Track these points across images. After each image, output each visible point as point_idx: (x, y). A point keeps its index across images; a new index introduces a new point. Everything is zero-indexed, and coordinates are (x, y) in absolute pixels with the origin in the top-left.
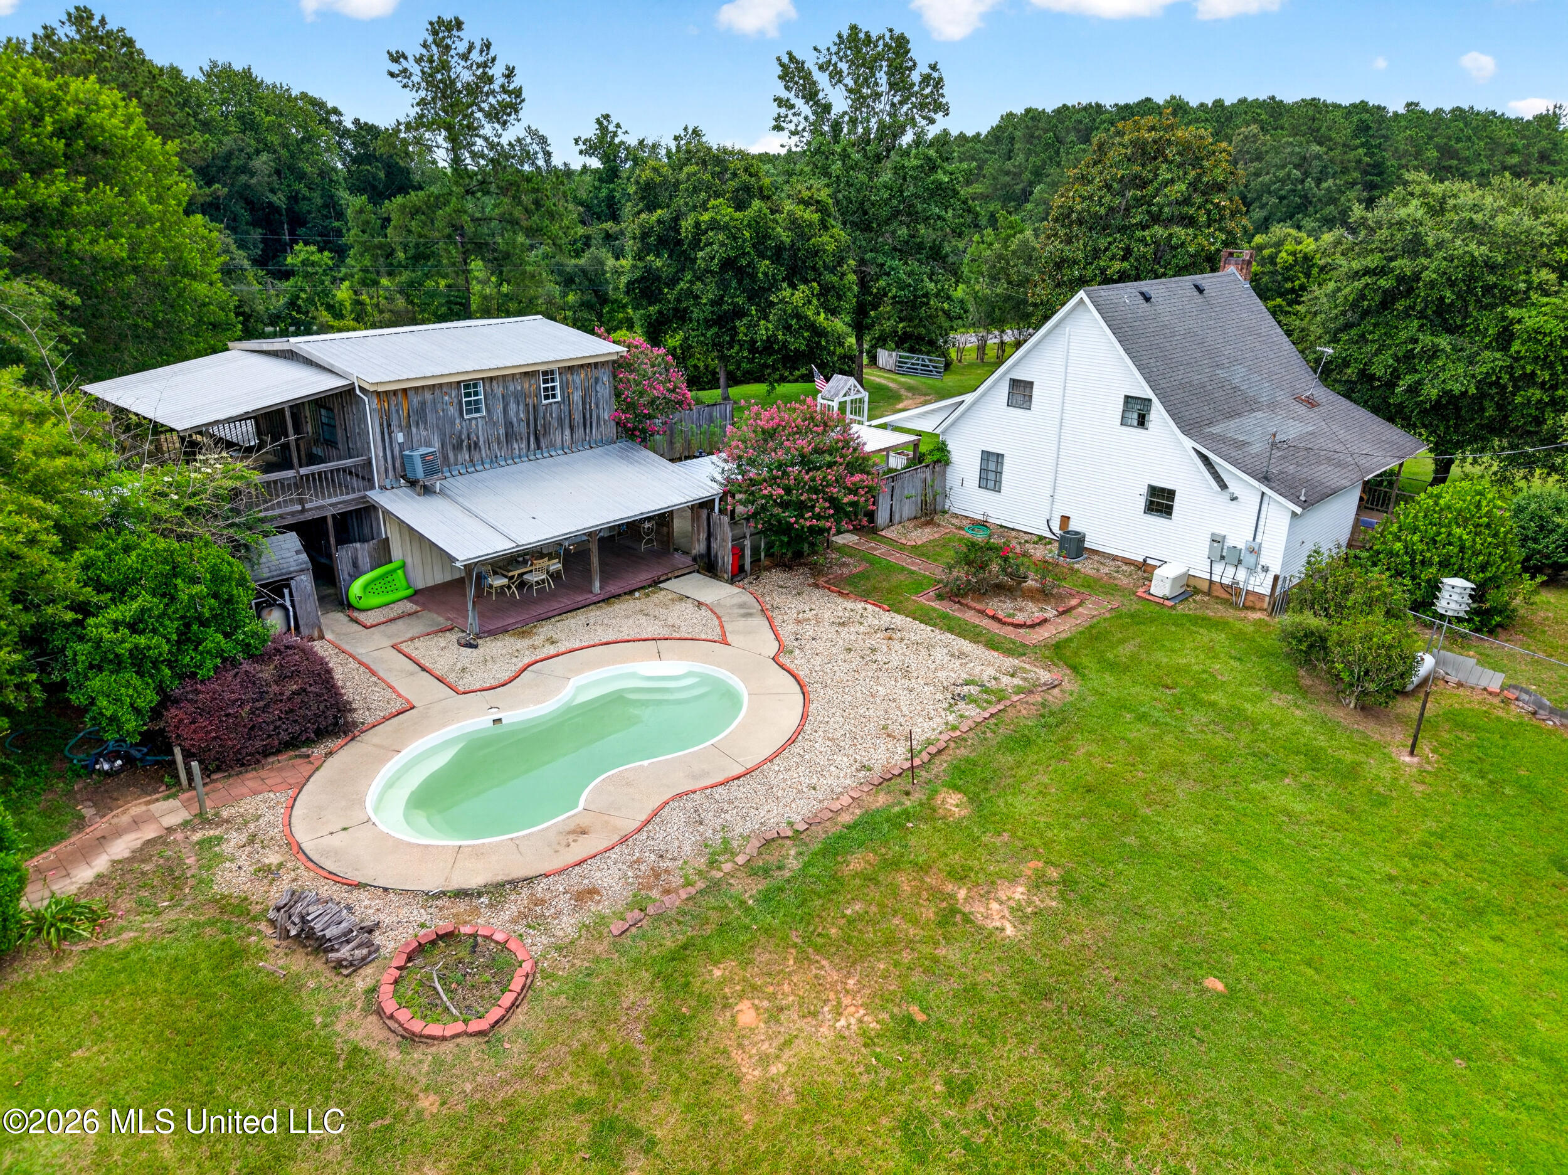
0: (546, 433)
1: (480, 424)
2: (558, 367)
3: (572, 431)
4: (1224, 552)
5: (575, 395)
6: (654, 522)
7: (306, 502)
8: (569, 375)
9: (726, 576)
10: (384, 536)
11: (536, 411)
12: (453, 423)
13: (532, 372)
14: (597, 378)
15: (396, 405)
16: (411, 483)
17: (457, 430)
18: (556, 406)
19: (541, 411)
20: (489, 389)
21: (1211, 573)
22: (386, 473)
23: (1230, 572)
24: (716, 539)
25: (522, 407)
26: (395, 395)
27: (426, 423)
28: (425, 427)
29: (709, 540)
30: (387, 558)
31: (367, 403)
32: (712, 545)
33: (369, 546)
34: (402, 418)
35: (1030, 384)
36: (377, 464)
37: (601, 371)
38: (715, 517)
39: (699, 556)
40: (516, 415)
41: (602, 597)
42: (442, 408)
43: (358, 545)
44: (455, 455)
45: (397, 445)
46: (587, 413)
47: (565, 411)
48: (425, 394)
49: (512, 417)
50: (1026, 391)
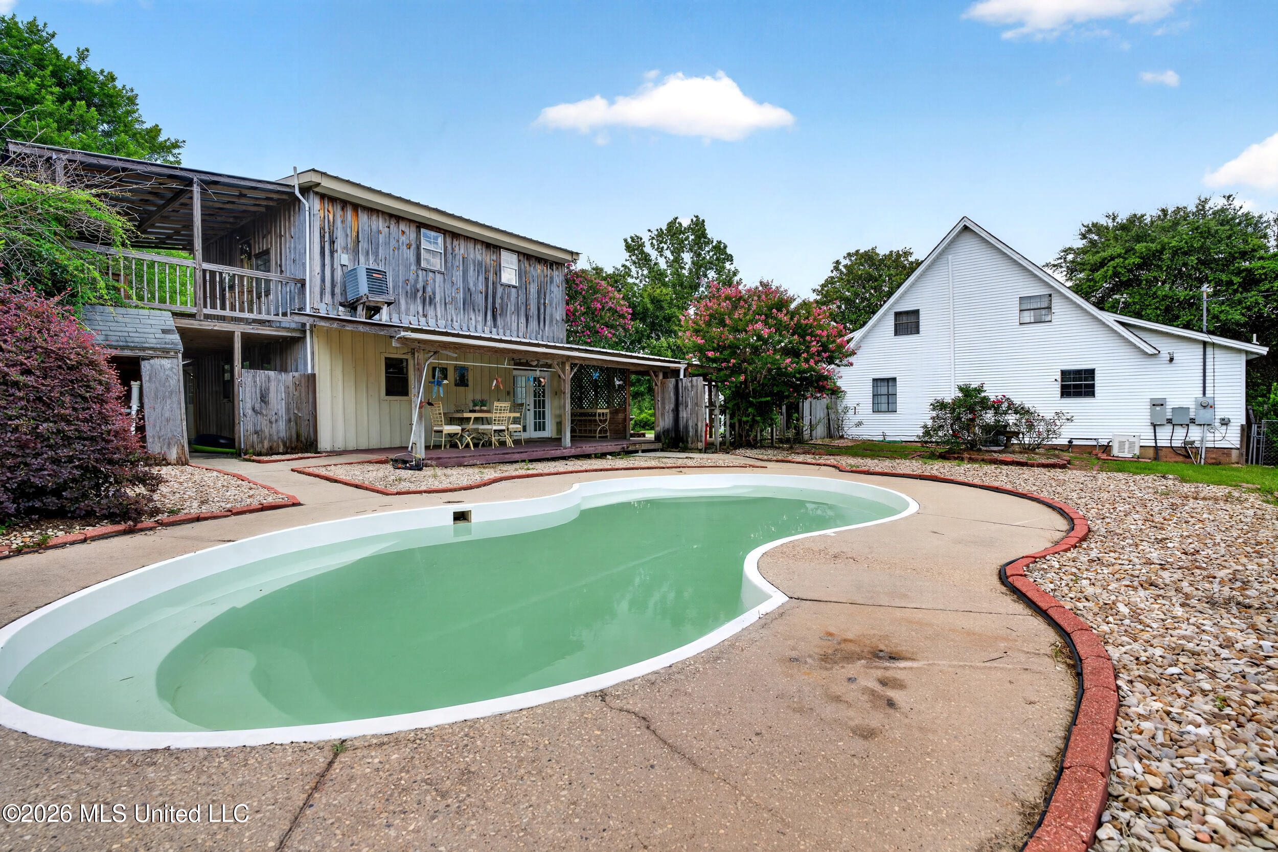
0: (503, 313)
1: (437, 280)
2: (519, 253)
3: (527, 320)
4: (1169, 415)
5: (532, 286)
6: (607, 411)
7: (205, 306)
8: (527, 265)
9: (701, 445)
10: (310, 371)
11: (495, 288)
12: (408, 267)
13: (493, 247)
14: (552, 278)
15: (343, 222)
16: (352, 307)
17: (412, 277)
18: (514, 290)
19: (500, 290)
20: (449, 247)
21: (1156, 439)
22: (321, 295)
23: (1180, 434)
24: (686, 406)
25: (481, 278)
26: (343, 209)
27: (377, 255)
28: (375, 260)
29: (676, 411)
30: (311, 400)
31: (307, 209)
32: (681, 415)
33: (288, 378)
34: (349, 239)
35: (916, 313)
36: (311, 280)
37: (555, 273)
38: (685, 381)
39: (664, 432)
40: (475, 285)
41: (573, 451)
42: (396, 246)
43: (272, 373)
44: (407, 303)
45: (339, 267)
46: (541, 307)
47: (522, 298)
48: (379, 224)
49: (471, 286)
50: (912, 319)
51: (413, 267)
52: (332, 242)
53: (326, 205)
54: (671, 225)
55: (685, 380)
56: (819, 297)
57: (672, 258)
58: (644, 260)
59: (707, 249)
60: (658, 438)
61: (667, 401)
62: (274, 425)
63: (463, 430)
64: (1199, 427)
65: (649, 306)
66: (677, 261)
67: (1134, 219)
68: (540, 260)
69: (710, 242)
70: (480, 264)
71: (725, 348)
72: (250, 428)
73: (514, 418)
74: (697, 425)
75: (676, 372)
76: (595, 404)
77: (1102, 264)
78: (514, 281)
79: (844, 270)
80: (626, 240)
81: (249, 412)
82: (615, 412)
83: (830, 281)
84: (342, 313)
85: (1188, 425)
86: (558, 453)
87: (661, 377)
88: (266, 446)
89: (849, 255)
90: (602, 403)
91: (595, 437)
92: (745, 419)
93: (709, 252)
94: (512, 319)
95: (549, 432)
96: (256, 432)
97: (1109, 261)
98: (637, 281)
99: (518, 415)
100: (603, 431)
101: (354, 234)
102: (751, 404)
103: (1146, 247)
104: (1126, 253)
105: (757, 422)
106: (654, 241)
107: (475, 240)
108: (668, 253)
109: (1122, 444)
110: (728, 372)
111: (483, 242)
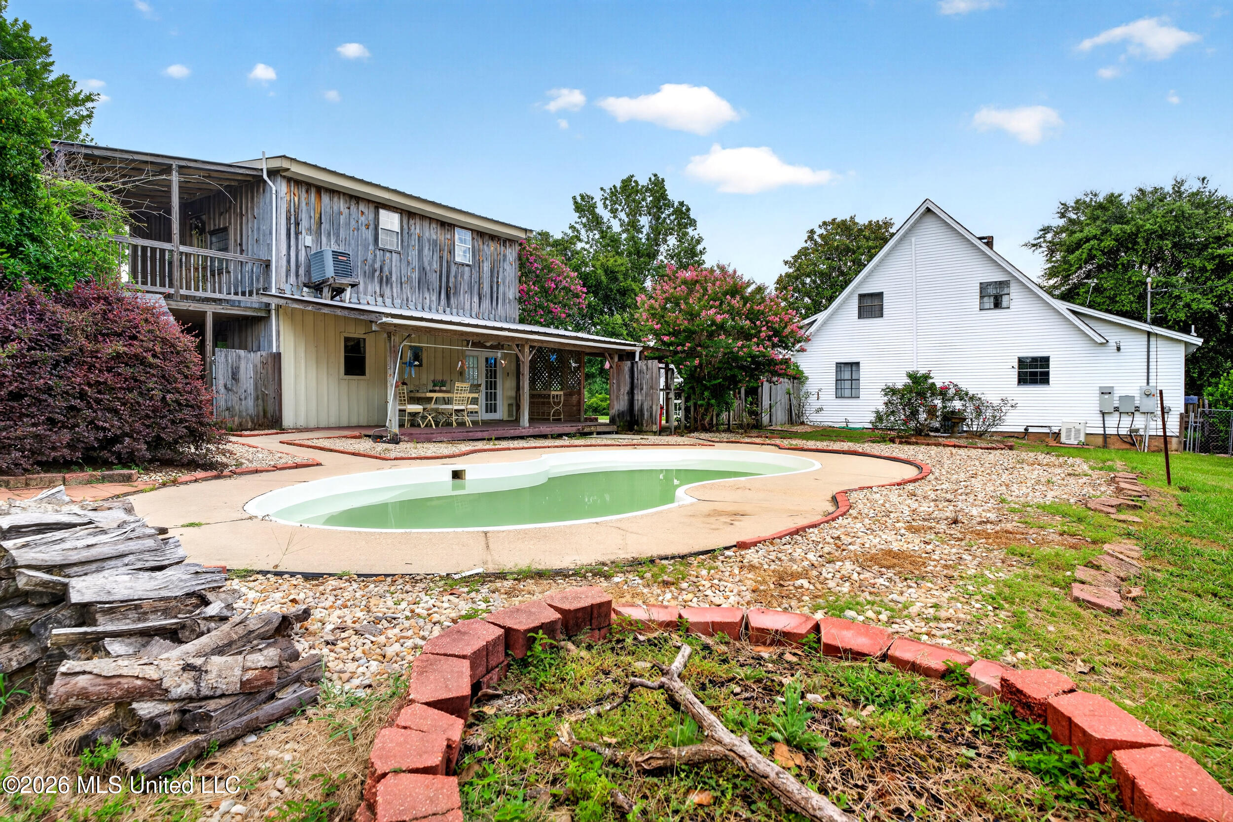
0: (457, 292)
1: (394, 260)
2: (472, 230)
3: (480, 299)
4: (1116, 404)
5: (485, 264)
6: (562, 393)
7: (181, 288)
8: (480, 243)
9: (655, 428)
10: (274, 351)
11: (449, 267)
12: (366, 247)
13: (447, 225)
14: (505, 256)
15: (307, 204)
16: (317, 288)
17: (370, 257)
18: (467, 269)
19: (453, 269)
20: (405, 226)
21: (1104, 427)
22: (287, 277)
23: (1126, 422)
24: (642, 389)
25: (436, 257)
26: (307, 192)
27: (338, 236)
28: (336, 241)
29: (631, 393)
30: (276, 378)
31: (274, 192)
32: (636, 397)
33: (255, 358)
34: (312, 221)
35: (880, 295)
36: (277, 262)
37: (508, 251)
38: (641, 365)
39: (618, 415)
40: (430, 264)
41: (532, 431)
42: (356, 226)
43: (242, 353)
44: (365, 283)
45: (303, 248)
46: (494, 285)
47: (475, 276)
48: (341, 205)
49: (426, 264)
50: (876, 302)
51: (371, 247)
52: (297, 224)
53: (292, 189)
54: (626, 182)
55: (640, 363)
56: (791, 270)
57: (626, 220)
58: (596, 222)
59: (667, 212)
60: (613, 421)
61: (622, 385)
62: (243, 402)
63: (424, 409)
64: (1143, 415)
65: (603, 278)
66: (633, 226)
67: (1112, 199)
68: (493, 237)
69: (669, 204)
70: (435, 242)
71: (680, 332)
72: (222, 403)
73: (473, 398)
74: (651, 407)
75: (631, 355)
76: (548, 386)
77: (1079, 245)
78: (468, 260)
79: (819, 240)
80: (574, 198)
81: (222, 390)
82: (568, 395)
83: (803, 252)
84: (307, 295)
85: (1133, 413)
86: (517, 433)
87: (616, 359)
88: (236, 423)
89: (825, 223)
90: (556, 385)
91: (549, 419)
92: (700, 402)
93: (669, 216)
94: (464, 298)
95: (501, 414)
96: (228, 409)
97: (1085, 243)
98: (587, 246)
99: (476, 395)
100: (557, 413)
101: (317, 216)
102: (706, 388)
103: (1121, 230)
104: (1102, 234)
105: (712, 405)
106: (608, 202)
107: (430, 218)
108: (623, 215)
109: (1069, 430)
110: (683, 355)
111: (437, 221)
